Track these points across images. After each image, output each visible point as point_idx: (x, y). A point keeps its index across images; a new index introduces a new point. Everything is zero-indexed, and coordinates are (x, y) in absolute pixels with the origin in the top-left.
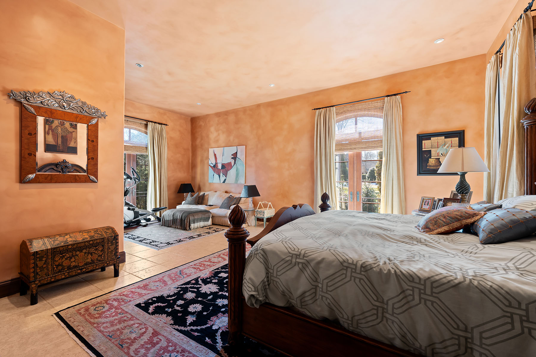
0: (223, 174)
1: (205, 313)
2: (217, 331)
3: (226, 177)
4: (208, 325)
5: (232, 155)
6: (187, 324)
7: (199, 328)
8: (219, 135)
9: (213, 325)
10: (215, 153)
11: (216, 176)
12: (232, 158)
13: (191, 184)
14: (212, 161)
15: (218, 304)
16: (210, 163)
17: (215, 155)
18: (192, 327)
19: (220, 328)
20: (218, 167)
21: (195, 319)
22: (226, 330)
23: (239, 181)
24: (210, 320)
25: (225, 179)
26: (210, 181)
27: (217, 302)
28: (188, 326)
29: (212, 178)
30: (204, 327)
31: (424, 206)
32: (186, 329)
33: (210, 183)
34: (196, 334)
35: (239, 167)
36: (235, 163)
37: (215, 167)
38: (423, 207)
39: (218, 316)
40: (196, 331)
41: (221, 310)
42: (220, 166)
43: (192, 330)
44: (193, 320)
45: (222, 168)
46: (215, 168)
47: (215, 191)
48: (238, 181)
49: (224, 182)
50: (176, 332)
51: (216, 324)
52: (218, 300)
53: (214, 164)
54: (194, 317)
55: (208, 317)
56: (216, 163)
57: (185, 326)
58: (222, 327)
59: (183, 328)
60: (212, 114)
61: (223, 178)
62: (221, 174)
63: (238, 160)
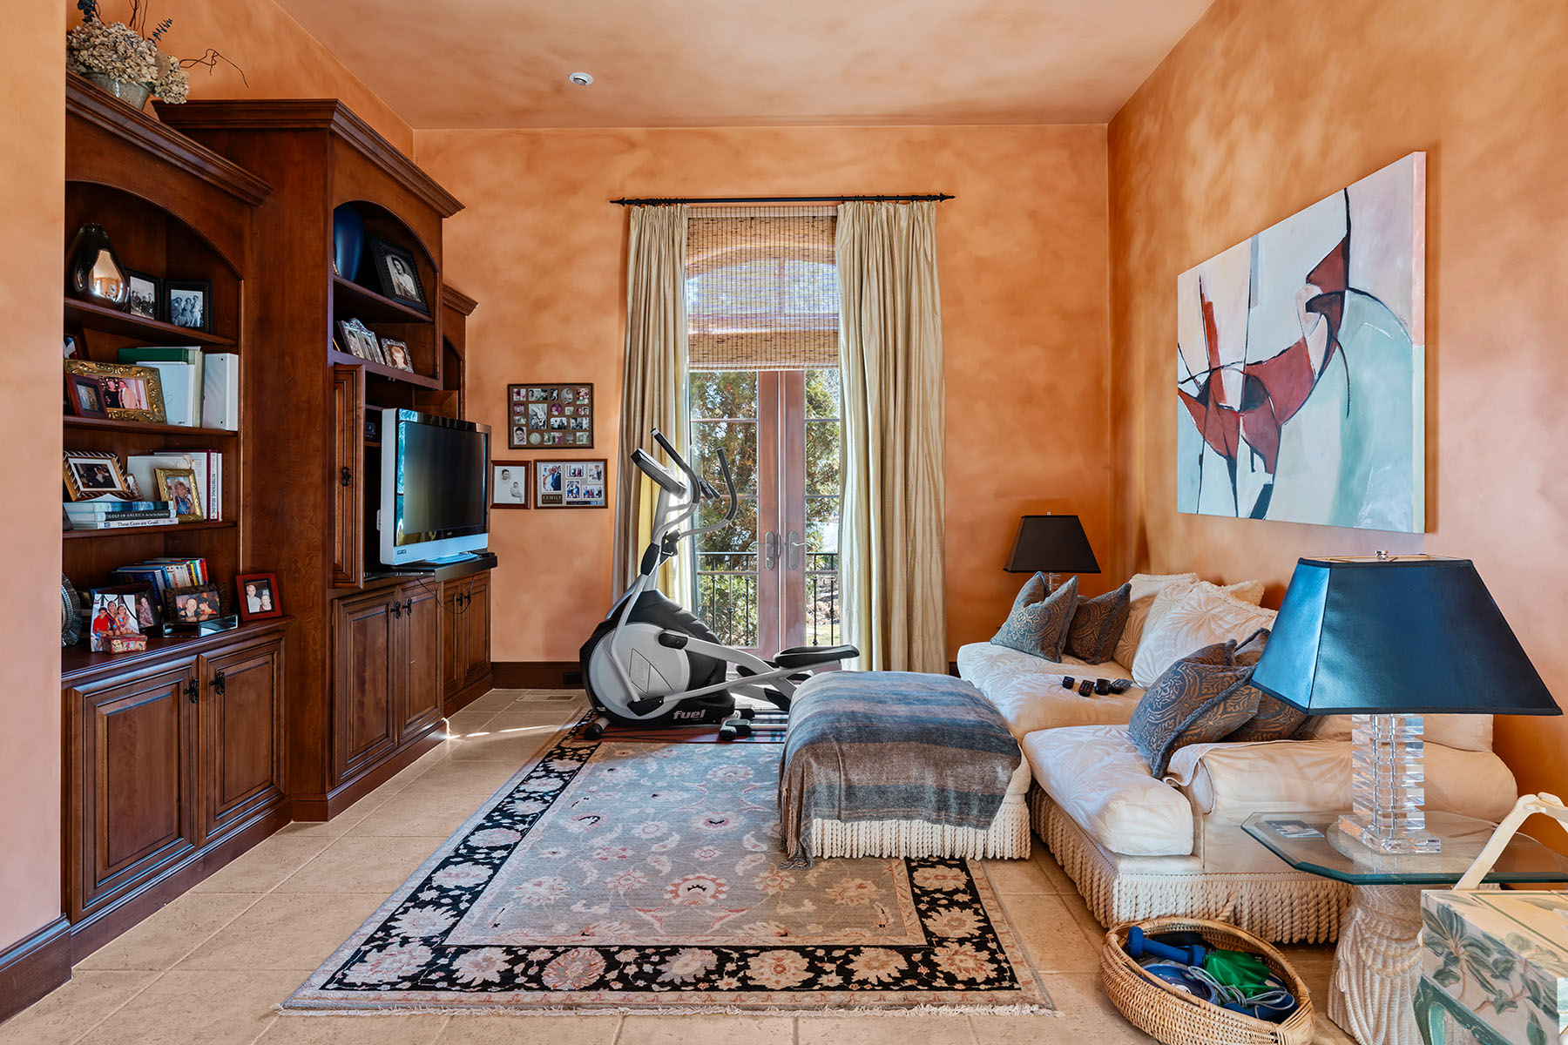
0: (1253, 450)
3: (1271, 468)
5: (1309, 280)
8: (1230, 154)
10: (1209, 298)
11: (1216, 464)
12: (1310, 306)
13: (1077, 516)
14: (1192, 361)
16: (1182, 375)
17: (1207, 309)
20: (1222, 398)
23: (1365, 510)
25: (1267, 491)
26: (1184, 505)
29: (1193, 482)
33: (1189, 518)
35: (1365, 375)
36: (1332, 341)
37: (1207, 398)
42: (1233, 396)
45: (1244, 407)
46: (1206, 404)
47: (1213, 572)
48: (1357, 505)
49: (1259, 511)
53: (1202, 379)
56: (1214, 370)
60: (1195, 30)
61: (1252, 480)
62: (1243, 450)
63: (1356, 308)
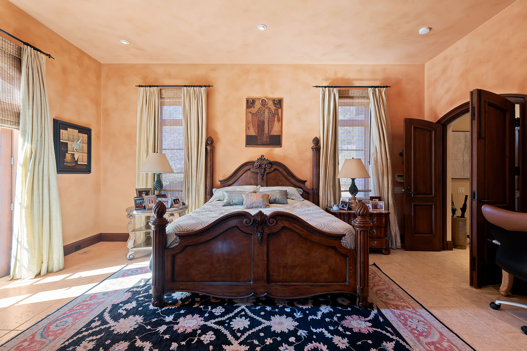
1: (369, 342)
2: (369, 321)
4: (375, 329)
6: (395, 343)
7: (384, 332)
9: (370, 327)
15: (347, 342)
18: (391, 337)
19: (365, 321)
21: (384, 343)
22: (362, 317)
24: (369, 332)
27: (346, 347)
28: (394, 340)
30: (379, 330)
31: (149, 204)
32: (398, 339)
34: (389, 329)
38: (150, 206)
39: (360, 330)
40: (387, 331)
41: (351, 334)
43: (392, 335)
44: (387, 343)
50: (409, 342)
51: (366, 326)
52: (344, 347)
54: (384, 346)
55: (369, 336)
57: (397, 342)
58: (363, 321)
59: (401, 341)
